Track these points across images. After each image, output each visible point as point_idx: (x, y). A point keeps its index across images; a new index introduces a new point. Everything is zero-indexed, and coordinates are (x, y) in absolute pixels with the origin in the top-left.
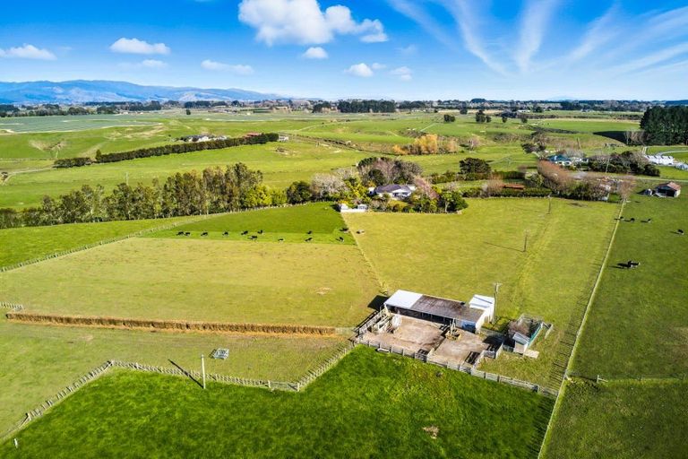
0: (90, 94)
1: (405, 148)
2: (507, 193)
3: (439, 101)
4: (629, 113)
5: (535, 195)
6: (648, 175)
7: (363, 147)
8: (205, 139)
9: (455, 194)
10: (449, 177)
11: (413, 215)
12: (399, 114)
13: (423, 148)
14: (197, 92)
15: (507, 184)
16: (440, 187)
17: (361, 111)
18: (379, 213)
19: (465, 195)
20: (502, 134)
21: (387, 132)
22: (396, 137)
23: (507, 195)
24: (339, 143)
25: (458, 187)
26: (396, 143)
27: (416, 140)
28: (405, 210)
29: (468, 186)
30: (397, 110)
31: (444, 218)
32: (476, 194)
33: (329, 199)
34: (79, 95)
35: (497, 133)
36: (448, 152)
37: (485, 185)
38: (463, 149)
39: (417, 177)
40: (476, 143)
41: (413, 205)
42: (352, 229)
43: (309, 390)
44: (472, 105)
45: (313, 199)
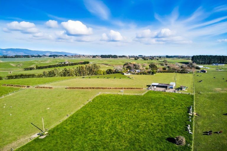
0: (15, 53)
3: (129, 56)
4: (187, 58)
5: (171, 72)
6: (197, 69)
8: (67, 63)
11: (143, 75)
17: (107, 58)
18: (134, 75)
24: (106, 64)
28: (140, 74)
30: (118, 58)
31: (151, 76)
33: (120, 72)
34: (11, 53)
37: (158, 69)
42: (130, 77)
43: (144, 95)
44: (139, 57)
45: (114, 73)
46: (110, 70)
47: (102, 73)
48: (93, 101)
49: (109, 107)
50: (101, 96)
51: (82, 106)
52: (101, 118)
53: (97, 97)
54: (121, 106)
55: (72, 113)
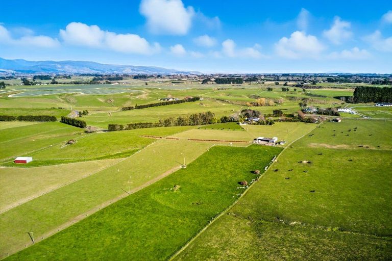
1: (252, 103)
2: (286, 120)
3: (265, 75)
5: (295, 121)
7: (234, 103)
8: (171, 100)
9: (271, 121)
10: (270, 115)
11: (259, 125)
12: (245, 85)
13: (259, 104)
14: (132, 68)
15: (288, 118)
16: (267, 118)
17: (226, 83)
18: (251, 125)
19: (274, 121)
20: (293, 97)
21: (243, 95)
22: (247, 98)
23: (287, 121)
24: (223, 101)
25: (272, 118)
26: (248, 101)
27: (256, 100)
28: (257, 124)
29: (275, 118)
30: (244, 82)
31: (268, 127)
32: (277, 121)
33: (235, 121)
35: (290, 97)
36: (269, 105)
37: (280, 118)
38: (275, 104)
39: (260, 116)
40: (281, 101)
41: (259, 123)
42: (245, 128)
43: (247, 147)
44: (282, 78)
45: (229, 121)
46: (225, 118)
47: (217, 122)
48: (210, 150)
49: (221, 154)
50: (215, 147)
51: (203, 153)
52: (215, 161)
53: (212, 148)
54: (228, 154)
55: (198, 157)
